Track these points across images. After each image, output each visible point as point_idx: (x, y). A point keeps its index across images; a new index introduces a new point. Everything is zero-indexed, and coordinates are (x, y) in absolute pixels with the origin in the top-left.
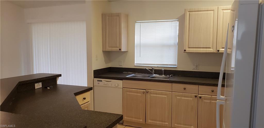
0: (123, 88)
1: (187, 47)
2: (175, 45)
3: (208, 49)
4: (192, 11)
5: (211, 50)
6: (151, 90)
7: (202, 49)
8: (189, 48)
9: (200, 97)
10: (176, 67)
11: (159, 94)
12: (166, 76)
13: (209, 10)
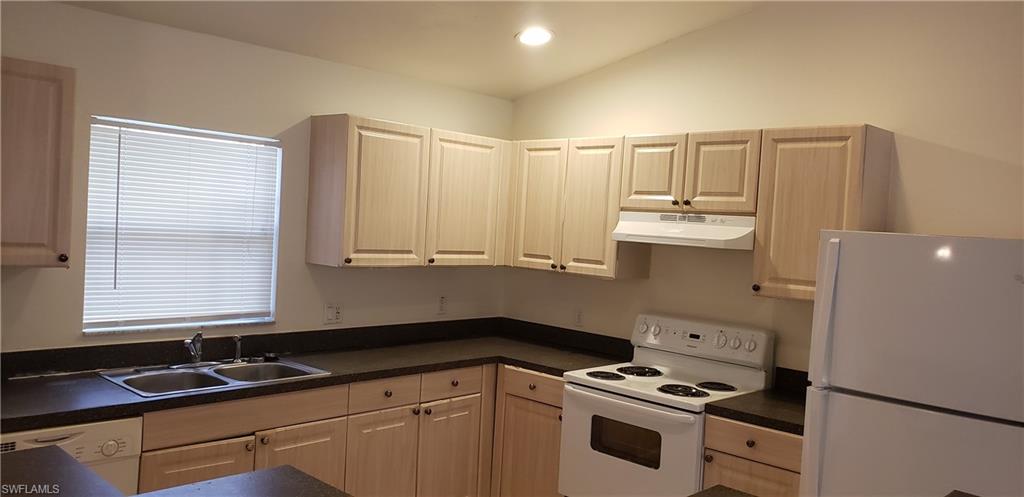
0: (142, 452)
1: (351, 249)
2: (265, 234)
3: (405, 256)
4: (367, 129)
5: (413, 259)
6: (279, 430)
7: (390, 256)
8: (358, 251)
9: (428, 412)
10: (273, 323)
11: (307, 437)
12: (249, 362)
13: (412, 133)
